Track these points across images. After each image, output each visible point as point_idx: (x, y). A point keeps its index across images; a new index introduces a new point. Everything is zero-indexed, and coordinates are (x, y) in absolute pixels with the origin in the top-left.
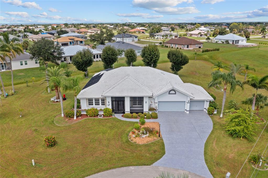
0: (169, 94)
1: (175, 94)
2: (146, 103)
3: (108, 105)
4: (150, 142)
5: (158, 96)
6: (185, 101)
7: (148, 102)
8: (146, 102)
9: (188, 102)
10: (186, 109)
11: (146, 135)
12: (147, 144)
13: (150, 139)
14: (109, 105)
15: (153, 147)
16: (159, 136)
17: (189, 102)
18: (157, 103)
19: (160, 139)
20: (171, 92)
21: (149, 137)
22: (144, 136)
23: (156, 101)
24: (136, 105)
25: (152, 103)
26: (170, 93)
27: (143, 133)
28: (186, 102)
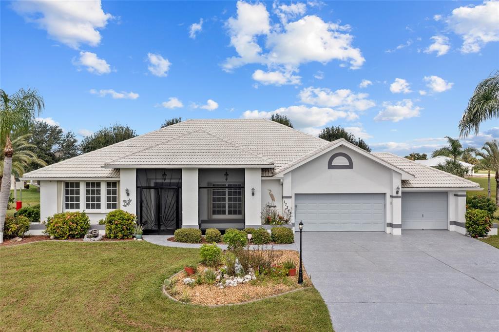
0: (331, 167)
1: (350, 167)
2: (253, 194)
3: (124, 201)
4: (255, 300)
5: (292, 171)
6: (385, 194)
7: (258, 194)
8: (253, 189)
9: (395, 194)
10: (388, 221)
11: (242, 276)
12: (240, 306)
13: (259, 289)
14: (128, 204)
15: (270, 317)
16: (300, 281)
17: (400, 194)
18: (290, 197)
19: (305, 291)
20: (336, 162)
21: (253, 283)
22: (233, 282)
23: (288, 190)
24: (224, 212)
25: (273, 199)
26: (334, 163)
27: (232, 273)
28: (388, 196)
